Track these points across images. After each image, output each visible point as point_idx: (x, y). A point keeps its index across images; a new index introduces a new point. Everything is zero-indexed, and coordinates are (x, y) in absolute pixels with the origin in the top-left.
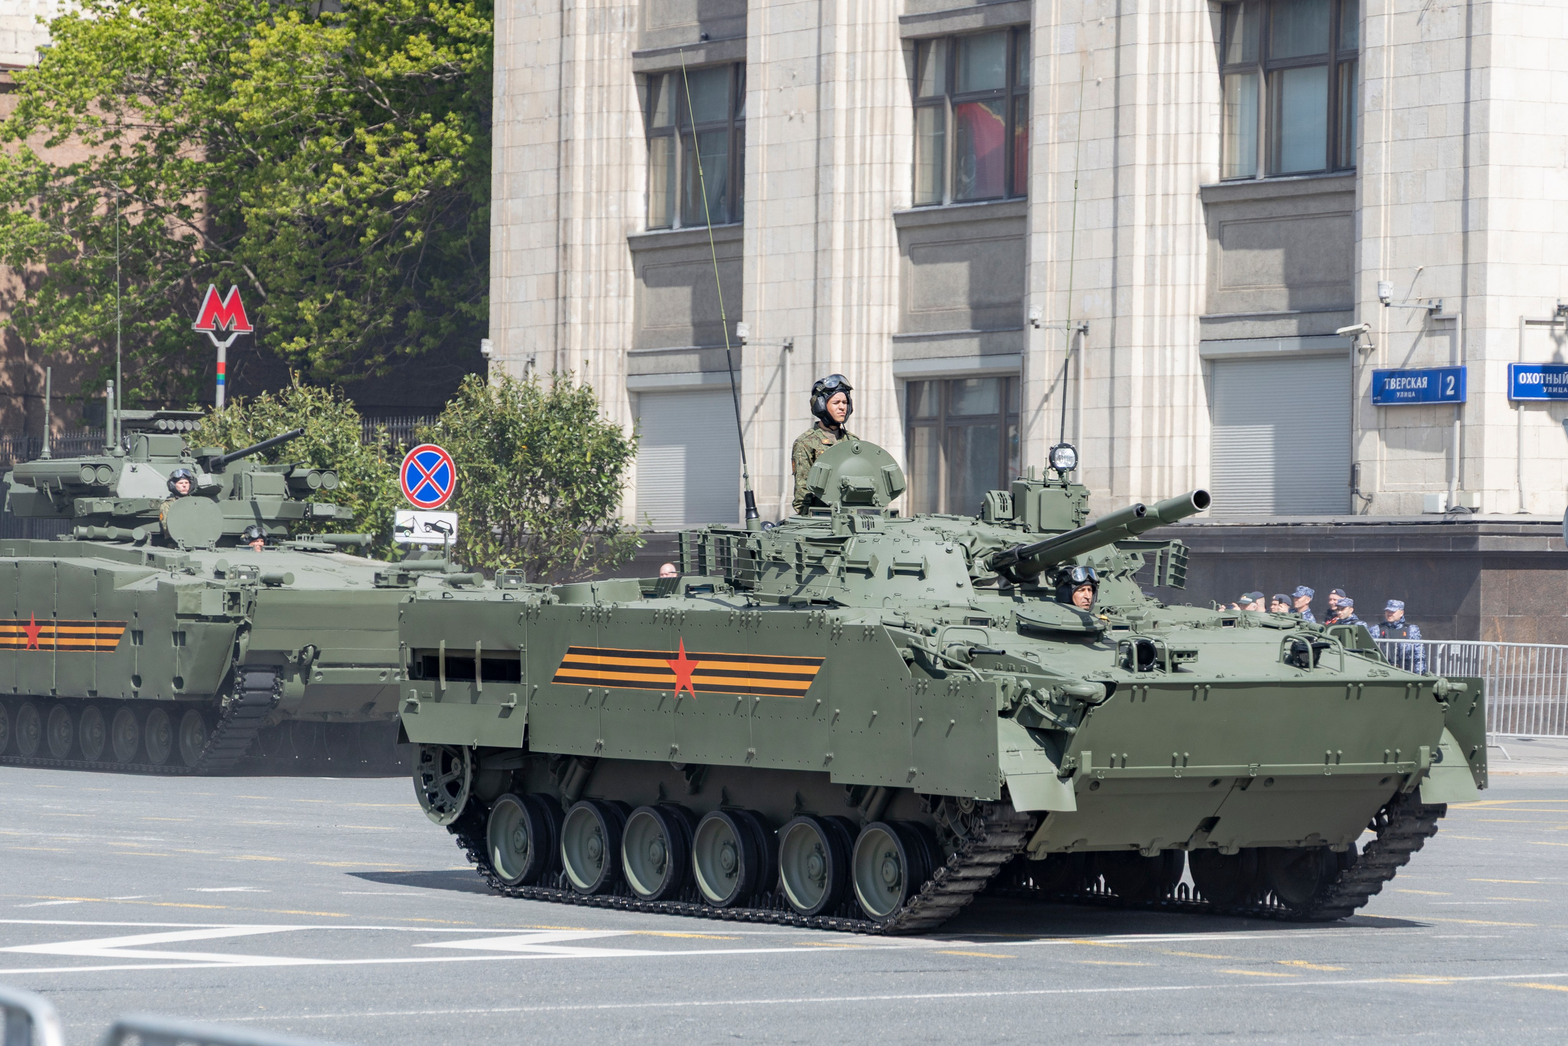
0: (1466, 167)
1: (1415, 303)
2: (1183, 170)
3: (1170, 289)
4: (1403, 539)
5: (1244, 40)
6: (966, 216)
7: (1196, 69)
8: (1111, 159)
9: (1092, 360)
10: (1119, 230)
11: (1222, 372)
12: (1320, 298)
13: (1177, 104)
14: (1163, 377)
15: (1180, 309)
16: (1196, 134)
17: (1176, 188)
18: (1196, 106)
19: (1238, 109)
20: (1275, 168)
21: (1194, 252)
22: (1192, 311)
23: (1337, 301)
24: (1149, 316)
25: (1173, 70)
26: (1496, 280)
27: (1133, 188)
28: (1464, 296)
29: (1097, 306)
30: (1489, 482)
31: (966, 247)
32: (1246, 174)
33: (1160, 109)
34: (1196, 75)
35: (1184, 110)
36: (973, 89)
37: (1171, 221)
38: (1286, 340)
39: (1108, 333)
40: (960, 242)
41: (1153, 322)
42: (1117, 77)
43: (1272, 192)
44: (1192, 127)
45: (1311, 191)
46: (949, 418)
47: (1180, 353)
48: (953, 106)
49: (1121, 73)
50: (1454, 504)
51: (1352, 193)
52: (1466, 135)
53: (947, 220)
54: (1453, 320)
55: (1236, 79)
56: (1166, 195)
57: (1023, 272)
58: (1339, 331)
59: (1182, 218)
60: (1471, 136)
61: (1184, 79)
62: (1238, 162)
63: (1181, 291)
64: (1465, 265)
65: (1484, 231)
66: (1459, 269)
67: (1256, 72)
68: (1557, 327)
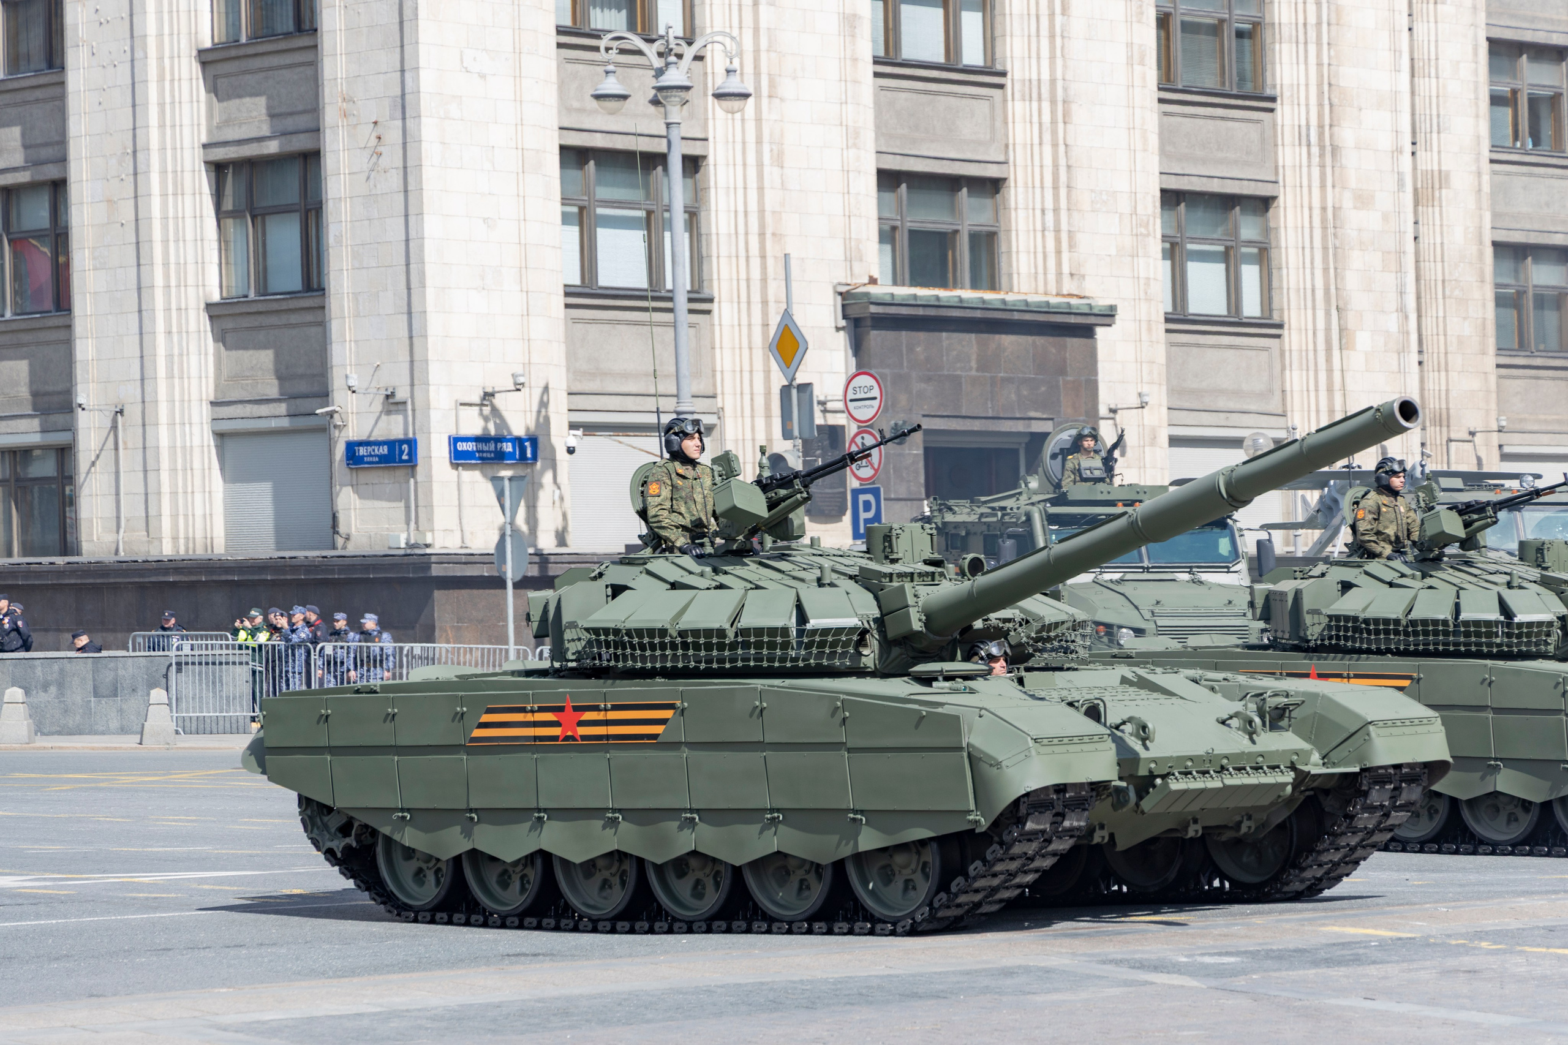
0: (409, 289)
1: (375, 391)
2: (191, 291)
3: (186, 380)
4: (375, 567)
5: (234, 192)
6: (23, 326)
7: (198, 214)
8: (135, 282)
9: (129, 435)
10: (144, 336)
11: (230, 444)
12: (303, 387)
13: (184, 241)
14: (184, 448)
15: (195, 396)
16: (200, 264)
17: (187, 304)
18: (199, 243)
19: (232, 244)
20: (263, 288)
21: (203, 352)
22: (204, 397)
23: (316, 388)
24: (171, 401)
25: (180, 215)
26: (435, 373)
27: (154, 304)
28: (412, 385)
29: (130, 393)
30: (438, 524)
31: (25, 349)
32: (241, 293)
33: (172, 245)
34: (198, 219)
35: (190, 246)
36: (24, 229)
37: (184, 330)
38: (277, 419)
39: (140, 415)
40: (19, 345)
41: (174, 406)
42: (137, 220)
43: (261, 307)
44: (197, 258)
45: (291, 306)
46: (18, 480)
47: (196, 429)
48: (9, 241)
49: (140, 217)
50: (412, 541)
51: (323, 308)
52: (408, 265)
53: (9, 329)
54: (405, 403)
55: (229, 222)
56: (179, 309)
57: (71, 367)
58: (318, 411)
59: (193, 327)
60: (411, 266)
61: (189, 222)
62: (234, 284)
63: (194, 382)
64: (412, 362)
65: (426, 336)
66: (407, 365)
67: (245, 217)
68: (484, 408)
